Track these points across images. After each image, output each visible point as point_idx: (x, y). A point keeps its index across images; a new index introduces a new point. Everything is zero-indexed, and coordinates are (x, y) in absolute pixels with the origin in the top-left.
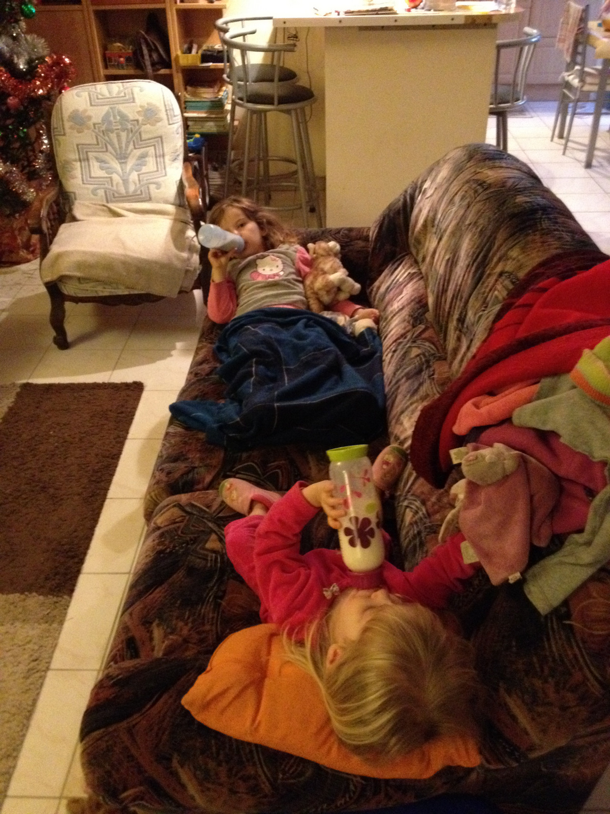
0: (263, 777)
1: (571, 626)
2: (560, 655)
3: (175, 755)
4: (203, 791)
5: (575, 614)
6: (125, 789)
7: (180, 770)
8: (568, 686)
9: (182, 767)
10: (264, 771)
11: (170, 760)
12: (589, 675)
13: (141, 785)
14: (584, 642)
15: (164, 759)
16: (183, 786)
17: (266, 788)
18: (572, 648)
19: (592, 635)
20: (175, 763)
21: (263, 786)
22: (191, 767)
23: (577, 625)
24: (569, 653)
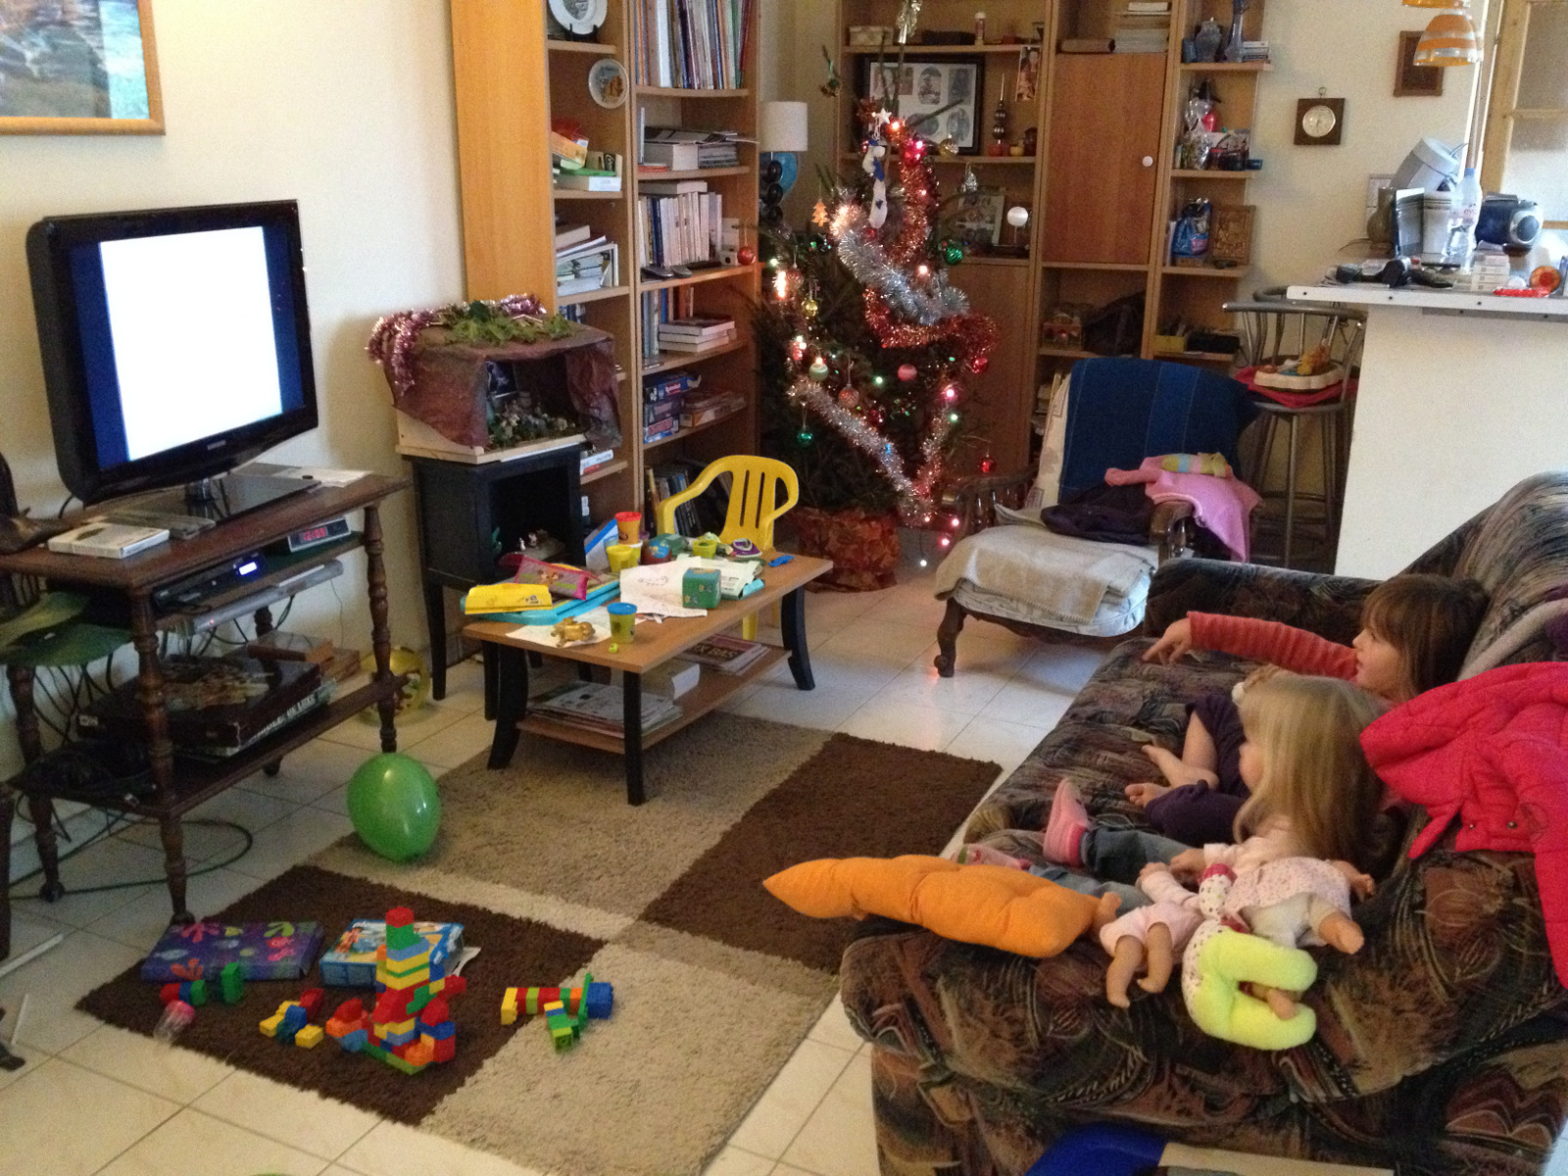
0: (1031, 1024)
1: (1423, 916)
2: (1402, 946)
3: (942, 977)
4: (962, 1026)
5: (1430, 903)
6: (881, 1005)
7: (943, 992)
8: (1405, 983)
9: (946, 990)
10: (1034, 1019)
11: (935, 980)
12: (1432, 973)
13: (899, 1000)
14: (1433, 933)
15: (929, 978)
16: (942, 1014)
17: (1032, 1037)
18: (1418, 937)
19: (1444, 927)
20: (940, 984)
21: (1029, 1035)
22: (956, 994)
23: (1428, 914)
24: (1414, 943)
